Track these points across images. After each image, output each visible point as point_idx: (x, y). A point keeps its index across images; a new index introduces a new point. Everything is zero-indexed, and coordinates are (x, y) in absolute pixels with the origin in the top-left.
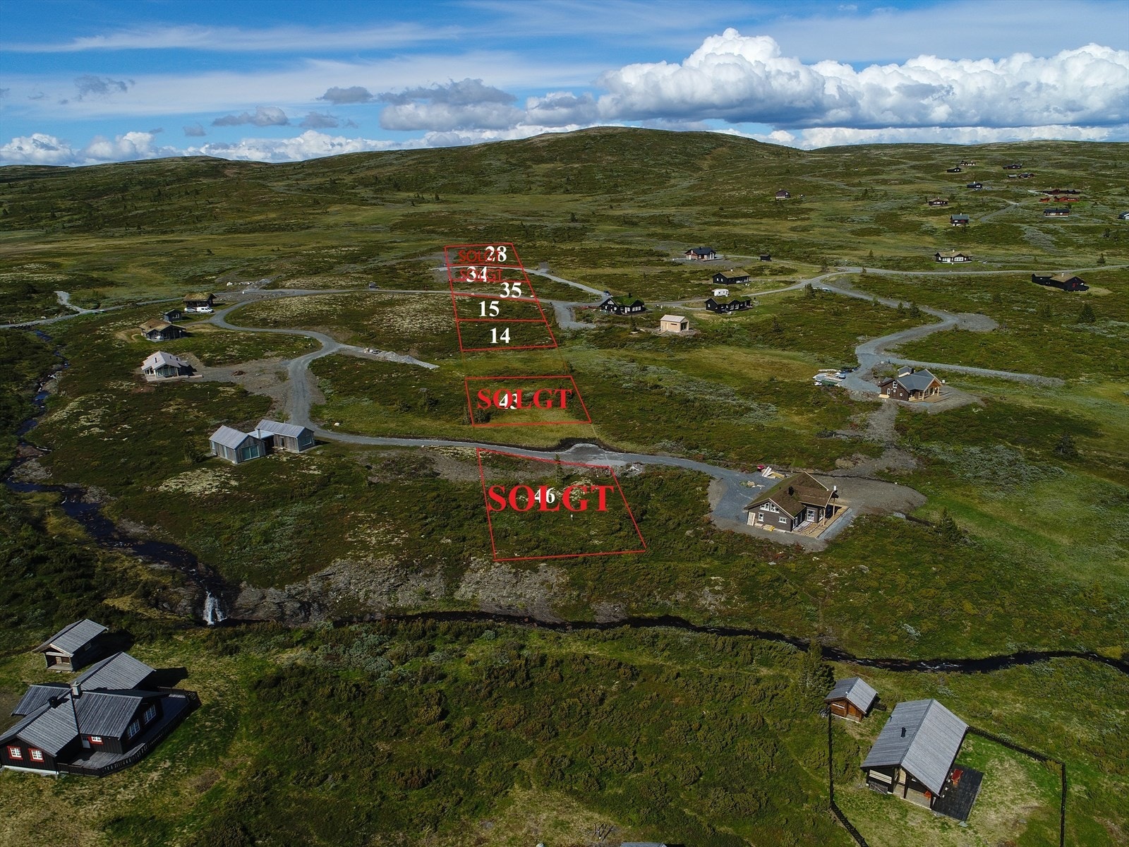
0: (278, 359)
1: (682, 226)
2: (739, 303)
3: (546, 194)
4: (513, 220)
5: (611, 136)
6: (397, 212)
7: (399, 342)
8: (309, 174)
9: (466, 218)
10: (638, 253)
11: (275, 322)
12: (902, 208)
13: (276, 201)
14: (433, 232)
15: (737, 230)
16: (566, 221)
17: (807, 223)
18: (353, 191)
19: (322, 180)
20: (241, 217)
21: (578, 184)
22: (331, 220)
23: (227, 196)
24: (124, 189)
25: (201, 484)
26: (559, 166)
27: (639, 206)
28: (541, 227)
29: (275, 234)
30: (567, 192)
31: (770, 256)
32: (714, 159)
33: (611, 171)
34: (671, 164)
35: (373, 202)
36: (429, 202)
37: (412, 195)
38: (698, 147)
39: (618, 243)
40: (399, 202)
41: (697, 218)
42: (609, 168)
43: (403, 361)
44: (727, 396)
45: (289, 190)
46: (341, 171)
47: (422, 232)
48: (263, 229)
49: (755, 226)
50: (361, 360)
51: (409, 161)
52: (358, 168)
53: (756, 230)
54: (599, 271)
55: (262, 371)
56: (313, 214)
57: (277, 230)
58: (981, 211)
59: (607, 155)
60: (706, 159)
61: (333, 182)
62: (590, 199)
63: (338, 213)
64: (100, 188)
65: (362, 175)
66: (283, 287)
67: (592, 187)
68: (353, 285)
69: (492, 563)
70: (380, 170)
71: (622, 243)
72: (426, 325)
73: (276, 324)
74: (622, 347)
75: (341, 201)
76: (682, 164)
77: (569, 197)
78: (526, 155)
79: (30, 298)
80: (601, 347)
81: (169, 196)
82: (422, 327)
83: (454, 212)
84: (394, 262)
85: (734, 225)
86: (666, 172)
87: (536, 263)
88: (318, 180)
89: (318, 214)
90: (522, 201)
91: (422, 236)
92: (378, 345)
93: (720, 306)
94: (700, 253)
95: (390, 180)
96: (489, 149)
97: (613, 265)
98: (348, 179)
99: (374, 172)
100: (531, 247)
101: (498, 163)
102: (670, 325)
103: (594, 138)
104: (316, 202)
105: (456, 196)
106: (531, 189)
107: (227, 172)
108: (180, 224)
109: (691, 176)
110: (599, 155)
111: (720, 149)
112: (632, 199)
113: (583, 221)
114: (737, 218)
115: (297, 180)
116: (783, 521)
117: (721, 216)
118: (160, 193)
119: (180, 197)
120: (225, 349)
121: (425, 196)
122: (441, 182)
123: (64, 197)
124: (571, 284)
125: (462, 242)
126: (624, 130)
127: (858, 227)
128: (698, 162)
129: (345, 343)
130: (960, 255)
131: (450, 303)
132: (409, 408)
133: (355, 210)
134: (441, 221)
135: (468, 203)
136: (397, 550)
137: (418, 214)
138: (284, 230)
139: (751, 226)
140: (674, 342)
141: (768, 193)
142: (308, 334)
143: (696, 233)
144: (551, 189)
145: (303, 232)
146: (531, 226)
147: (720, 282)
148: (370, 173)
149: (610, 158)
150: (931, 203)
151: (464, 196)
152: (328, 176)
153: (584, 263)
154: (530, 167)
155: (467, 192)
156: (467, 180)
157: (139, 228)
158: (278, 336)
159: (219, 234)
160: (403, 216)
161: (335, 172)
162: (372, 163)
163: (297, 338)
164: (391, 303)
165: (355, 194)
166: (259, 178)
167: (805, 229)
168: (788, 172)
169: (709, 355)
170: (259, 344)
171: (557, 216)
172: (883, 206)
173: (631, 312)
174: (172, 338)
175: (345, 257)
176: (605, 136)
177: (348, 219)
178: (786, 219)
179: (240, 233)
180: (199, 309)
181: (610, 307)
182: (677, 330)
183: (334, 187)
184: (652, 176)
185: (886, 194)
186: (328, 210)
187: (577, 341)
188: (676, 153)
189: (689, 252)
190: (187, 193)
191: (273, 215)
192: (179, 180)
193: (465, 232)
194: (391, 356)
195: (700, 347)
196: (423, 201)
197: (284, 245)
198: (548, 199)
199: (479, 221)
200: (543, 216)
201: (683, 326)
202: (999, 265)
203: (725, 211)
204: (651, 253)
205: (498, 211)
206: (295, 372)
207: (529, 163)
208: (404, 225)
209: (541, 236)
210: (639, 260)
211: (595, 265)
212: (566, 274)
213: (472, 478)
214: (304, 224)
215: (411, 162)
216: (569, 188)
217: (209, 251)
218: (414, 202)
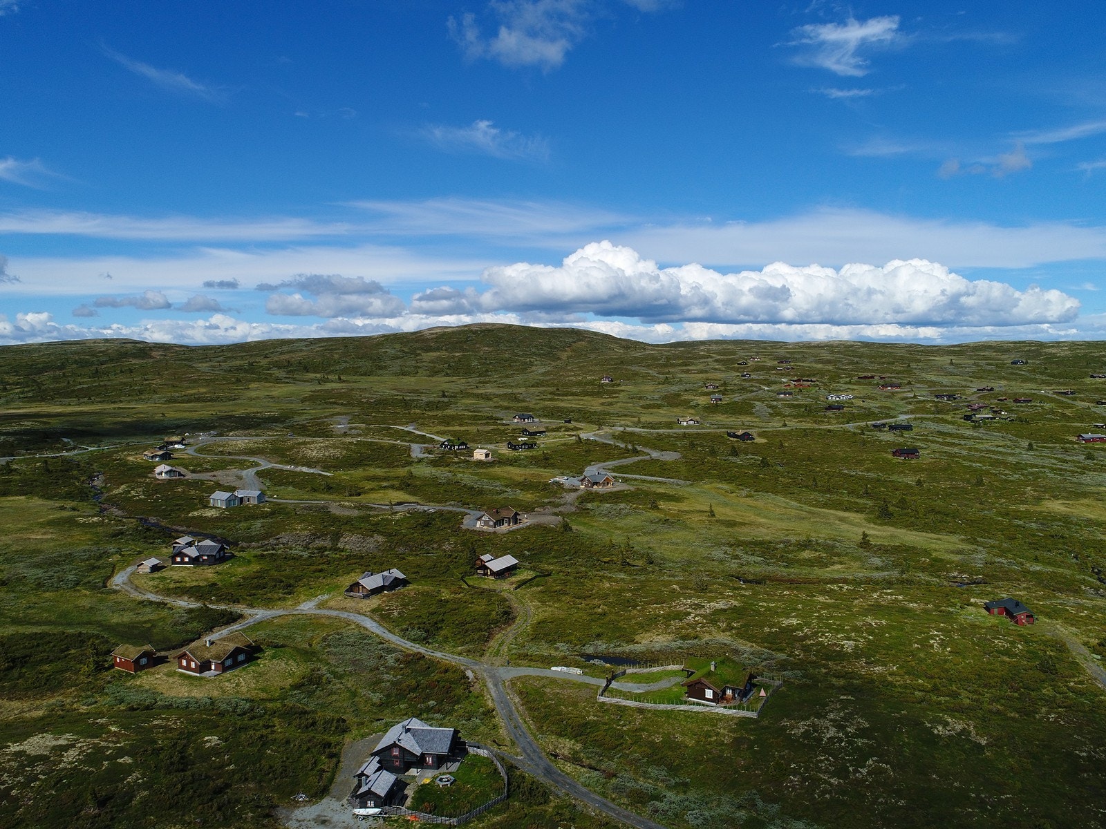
0: (235, 470)
1: (524, 401)
2: (528, 445)
3: (429, 376)
4: (398, 395)
5: (489, 331)
6: (307, 389)
7: (309, 463)
8: (229, 357)
9: (361, 393)
10: (482, 418)
11: (229, 452)
12: (686, 390)
13: (204, 379)
14: (335, 403)
15: (562, 404)
16: (438, 397)
17: (615, 400)
18: (269, 372)
19: (242, 362)
20: (177, 392)
21: (458, 369)
22: (253, 394)
23: (159, 374)
24: (62, 367)
25: (209, 513)
26: (444, 354)
27: (498, 387)
28: (418, 400)
29: (208, 403)
30: (447, 375)
31: (570, 420)
32: (573, 351)
33: (486, 359)
34: (536, 355)
35: (287, 380)
36: (332, 381)
37: (318, 375)
38: (561, 341)
39: (471, 412)
40: (308, 381)
41: (537, 396)
42: (485, 356)
43: (312, 472)
44: (496, 486)
45: (213, 370)
46: (257, 355)
47: (326, 403)
48: (198, 400)
49: (577, 402)
50: (286, 470)
51: (317, 348)
52: (272, 353)
53: (576, 404)
54: (450, 428)
55: (227, 475)
56: (237, 389)
57: (209, 401)
58: (740, 393)
59: (484, 346)
60: (566, 351)
61: (251, 364)
62: (464, 381)
63: (257, 389)
64: (39, 366)
65: (275, 359)
66: (228, 436)
67: (468, 371)
68: (277, 435)
69: (353, 534)
70: (291, 355)
71: (474, 412)
72: (327, 454)
73: (230, 454)
74: (447, 466)
75: (259, 380)
76: (545, 355)
77: (447, 379)
78: (418, 345)
79: (46, 441)
80: (434, 466)
81: (106, 373)
82: (324, 455)
83: (352, 390)
84: (305, 422)
85: (562, 401)
86: (530, 361)
87: (407, 423)
88: (238, 363)
89: (242, 389)
90: (409, 381)
91: (327, 406)
92: (297, 464)
93: (515, 446)
94: (523, 418)
95: (300, 363)
96: (387, 340)
97: (461, 425)
98: (264, 362)
99: (287, 357)
100: (406, 414)
101: (393, 351)
102: (479, 455)
103: (475, 332)
104: (239, 380)
105: (356, 377)
106: (417, 372)
107: (153, 354)
108: (125, 396)
109: (550, 364)
110: (478, 346)
111: (580, 343)
112: (496, 381)
113: (451, 397)
114: (566, 396)
115: (218, 362)
116: (491, 523)
117: (555, 395)
118: (97, 371)
119: (115, 374)
120: (201, 465)
121: (329, 377)
122: (344, 365)
123: (8, 373)
124: (427, 435)
125: (356, 410)
126: (501, 326)
127: (648, 403)
128: (559, 353)
129: (275, 463)
130: (691, 420)
131: (342, 444)
132: (314, 490)
133: (271, 387)
134: (341, 395)
135: (364, 382)
136: (310, 530)
137: (322, 390)
138: (215, 401)
139: (574, 402)
140: (480, 464)
141: (597, 378)
142: (252, 459)
143: (532, 406)
144: (434, 373)
145: (231, 402)
146: (410, 400)
147: (526, 434)
148: (282, 357)
149: (486, 349)
150: (707, 387)
151: (362, 377)
152: (246, 359)
153: (441, 424)
154: (419, 355)
155: (365, 374)
156: (365, 364)
157: (90, 398)
158: (233, 459)
159: (161, 403)
160: (311, 391)
161: (251, 356)
162: (285, 348)
163: (245, 461)
164: (304, 443)
165: (271, 375)
166: (185, 360)
167: (611, 404)
168: (622, 362)
169: (497, 470)
170: (222, 463)
171: (433, 393)
172: (673, 389)
173: (458, 449)
174: (166, 460)
175: (268, 418)
176: (485, 331)
177: (267, 394)
178: (601, 397)
179: (179, 403)
180: (176, 446)
181: (446, 446)
182: (483, 458)
183: (252, 369)
184: (518, 364)
185: (681, 380)
186: (250, 386)
187: (420, 463)
188: (542, 345)
189: (515, 418)
190: (122, 372)
191: (203, 390)
192: (112, 360)
193: (360, 403)
194: (305, 469)
195: (494, 466)
196: (327, 381)
197: (219, 411)
198: (430, 380)
199: (371, 396)
200: (422, 393)
201: (487, 455)
202: (715, 426)
203: (560, 392)
204: (491, 418)
205: (387, 389)
206: (247, 475)
207: (419, 352)
208: (313, 398)
209: (416, 406)
210: (481, 422)
211: (448, 424)
212: (427, 430)
213: (348, 513)
214: (231, 397)
215: (318, 349)
216: (449, 372)
217: (163, 414)
218: (319, 382)
